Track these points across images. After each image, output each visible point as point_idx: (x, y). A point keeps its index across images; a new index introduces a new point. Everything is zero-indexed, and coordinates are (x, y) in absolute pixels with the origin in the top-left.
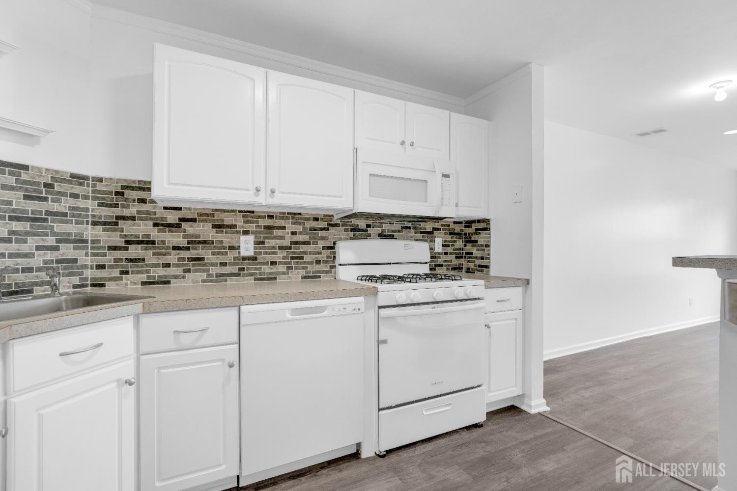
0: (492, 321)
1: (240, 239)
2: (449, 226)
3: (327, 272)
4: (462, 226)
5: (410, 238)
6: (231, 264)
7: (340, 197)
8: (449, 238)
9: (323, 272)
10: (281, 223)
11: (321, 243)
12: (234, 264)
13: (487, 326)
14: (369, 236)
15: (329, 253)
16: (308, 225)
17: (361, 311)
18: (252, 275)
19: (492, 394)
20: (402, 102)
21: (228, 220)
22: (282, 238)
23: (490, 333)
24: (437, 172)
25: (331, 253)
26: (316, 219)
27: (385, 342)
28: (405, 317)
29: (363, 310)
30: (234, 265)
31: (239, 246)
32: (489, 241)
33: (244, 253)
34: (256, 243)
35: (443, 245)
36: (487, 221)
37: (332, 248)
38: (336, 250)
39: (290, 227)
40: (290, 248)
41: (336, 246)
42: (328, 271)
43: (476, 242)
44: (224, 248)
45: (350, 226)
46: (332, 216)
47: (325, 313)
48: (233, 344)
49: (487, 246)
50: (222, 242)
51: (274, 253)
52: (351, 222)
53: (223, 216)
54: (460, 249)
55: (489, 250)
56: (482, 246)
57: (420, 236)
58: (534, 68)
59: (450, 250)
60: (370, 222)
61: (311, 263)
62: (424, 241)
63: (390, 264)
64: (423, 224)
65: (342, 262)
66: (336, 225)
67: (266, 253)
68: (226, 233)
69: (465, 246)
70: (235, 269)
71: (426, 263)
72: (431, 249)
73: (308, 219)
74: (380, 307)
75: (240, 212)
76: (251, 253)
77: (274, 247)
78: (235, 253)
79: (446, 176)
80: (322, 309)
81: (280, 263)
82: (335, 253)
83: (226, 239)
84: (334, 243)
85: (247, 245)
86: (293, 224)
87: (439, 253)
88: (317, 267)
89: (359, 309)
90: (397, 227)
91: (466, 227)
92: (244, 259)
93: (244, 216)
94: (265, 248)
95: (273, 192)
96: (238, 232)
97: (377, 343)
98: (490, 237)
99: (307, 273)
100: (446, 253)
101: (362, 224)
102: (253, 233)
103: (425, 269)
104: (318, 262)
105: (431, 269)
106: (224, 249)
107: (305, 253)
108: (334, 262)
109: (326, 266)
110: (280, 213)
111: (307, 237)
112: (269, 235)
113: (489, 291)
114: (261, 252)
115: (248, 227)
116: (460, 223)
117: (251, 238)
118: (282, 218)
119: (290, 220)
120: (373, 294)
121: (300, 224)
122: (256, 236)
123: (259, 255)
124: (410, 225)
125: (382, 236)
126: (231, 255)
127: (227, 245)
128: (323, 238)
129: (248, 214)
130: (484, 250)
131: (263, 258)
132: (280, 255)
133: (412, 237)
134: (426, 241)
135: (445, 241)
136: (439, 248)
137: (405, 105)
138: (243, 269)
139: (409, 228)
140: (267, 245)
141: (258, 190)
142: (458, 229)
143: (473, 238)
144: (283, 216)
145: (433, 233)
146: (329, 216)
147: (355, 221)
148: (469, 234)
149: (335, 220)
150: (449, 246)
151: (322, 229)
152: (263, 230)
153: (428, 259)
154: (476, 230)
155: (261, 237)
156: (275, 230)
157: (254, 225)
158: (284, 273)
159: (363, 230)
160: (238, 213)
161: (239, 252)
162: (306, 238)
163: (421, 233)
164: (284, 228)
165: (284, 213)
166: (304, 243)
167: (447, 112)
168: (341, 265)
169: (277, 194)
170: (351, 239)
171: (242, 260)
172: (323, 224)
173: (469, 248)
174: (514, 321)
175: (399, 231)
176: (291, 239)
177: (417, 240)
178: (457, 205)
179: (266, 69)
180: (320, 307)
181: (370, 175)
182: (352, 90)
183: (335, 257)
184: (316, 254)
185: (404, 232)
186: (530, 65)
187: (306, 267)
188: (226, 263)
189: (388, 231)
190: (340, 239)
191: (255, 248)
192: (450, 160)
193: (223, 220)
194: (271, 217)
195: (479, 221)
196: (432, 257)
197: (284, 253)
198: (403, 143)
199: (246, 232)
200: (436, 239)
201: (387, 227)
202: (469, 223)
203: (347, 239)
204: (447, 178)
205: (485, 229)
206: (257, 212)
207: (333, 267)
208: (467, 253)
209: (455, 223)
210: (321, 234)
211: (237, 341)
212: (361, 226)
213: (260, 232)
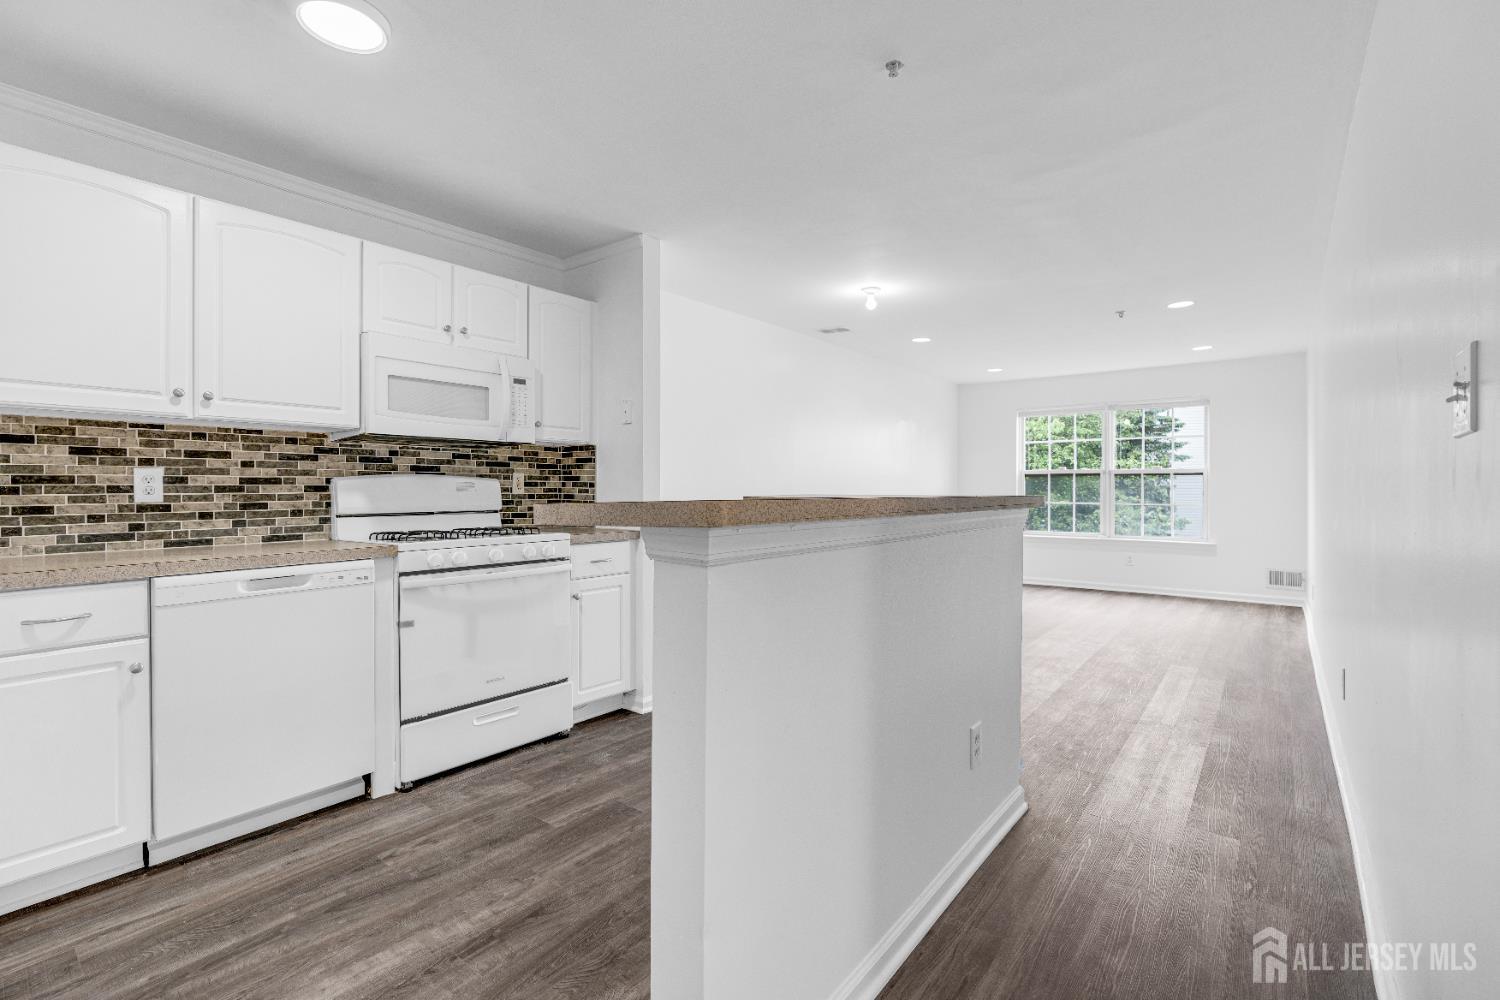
0: (583, 591)
1: (132, 473)
2: (536, 454)
3: (314, 529)
4: (558, 455)
5: (470, 474)
6: (111, 518)
7: (338, 409)
8: (535, 472)
9: (306, 529)
10: (224, 446)
11: (302, 481)
12: (121, 518)
13: (575, 597)
14: (395, 468)
15: (318, 497)
16: (275, 450)
17: (369, 580)
18: (160, 536)
19: (583, 692)
20: (447, 265)
21: (106, 440)
22: (222, 472)
23: (581, 607)
24: (504, 375)
25: (321, 498)
26: (292, 441)
27: (410, 624)
28: (443, 586)
29: (372, 578)
30: (120, 520)
31: (132, 487)
32: (594, 478)
33: (140, 498)
34: (169, 481)
35: (526, 484)
36: (590, 448)
37: (325, 489)
38: (332, 492)
39: (239, 453)
40: (241, 489)
41: (331, 486)
42: (318, 526)
43: (578, 478)
44: (99, 489)
45: (359, 454)
46: (324, 436)
47: (308, 585)
48: (136, 638)
49: (592, 485)
50: (92, 479)
51: (205, 498)
52: (361, 446)
53: (93, 431)
54: (555, 490)
55: (593, 492)
56: (585, 484)
57: (485, 470)
58: (645, 239)
59: (539, 490)
60: (397, 447)
61: (283, 514)
62: (494, 477)
63: (432, 513)
64: (491, 452)
65: (340, 512)
66: (332, 451)
67: (190, 498)
68: (101, 463)
69: (564, 485)
70: (122, 527)
71: (496, 512)
72: (504, 490)
73: (278, 441)
74: (401, 574)
75: (133, 425)
76: (158, 498)
77: (206, 488)
78: (123, 499)
79: (521, 382)
80: (304, 578)
81: (219, 515)
82: (329, 497)
83: (102, 473)
84: (328, 481)
85: (149, 485)
86: (247, 448)
87: (519, 496)
88: (294, 522)
89: (366, 578)
90: (447, 455)
91: (564, 456)
92: (142, 508)
93: (140, 434)
94: (186, 489)
95: (207, 398)
96: (130, 462)
97: (396, 627)
98: (594, 473)
99: (274, 531)
100: (531, 497)
101: (382, 450)
102: (161, 463)
103: (495, 521)
104: (297, 513)
105: (503, 522)
106: (98, 491)
107: (271, 497)
108: (327, 512)
109: (313, 519)
110: (219, 429)
111: (275, 470)
112: (196, 467)
113: (578, 548)
114: (179, 497)
115: (148, 453)
116: (555, 450)
117: (158, 473)
118: (224, 438)
119: (240, 443)
120: (389, 556)
121: (259, 448)
122: (167, 469)
123: (174, 501)
124: (468, 451)
125: (416, 470)
126: (113, 502)
127: (105, 485)
128: (306, 473)
129: (151, 431)
130: (587, 491)
131: (183, 507)
132: (219, 502)
133: (472, 471)
134: (497, 477)
135: (530, 478)
136: (519, 489)
137: (453, 268)
138: (140, 527)
139: (467, 457)
140: (190, 484)
141: (178, 395)
142: (551, 458)
143: (575, 472)
144: (225, 434)
145: (508, 465)
146: (318, 436)
147: (366, 446)
148: (569, 466)
149: (328, 443)
150: (536, 485)
151: (304, 458)
152: (183, 458)
153: (499, 506)
154: (578, 460)
155: (178, 470)
156: (207, 459)
157: (164, 450)
158: (226, 533)
159: (381, 460)
160: (128, 428)
161: (131, 498)
162: (273, 473)
163: (488, 464)
164: (227, 455)
165: (227, 430)
166: (267, 481)
167: (523, 286)
168: (340, 516)
169: (215, 401)
170: (360, 473)
171: (138, 511)
172: (308, 450)
173: (569, 487)
174: (618, 589)
175: (449, 462)
176: (242, 474)
177: (481, 476)
178: (537, 425)
179: (192, 196)
180: (301, 576)
181: (389, 376)
182: (357, 241)
183: (329, 505)
184: (292, 499)
185: (459, 464)
186: (640, 236)
187: (273, 522)
188: (103, 516)
189: (429, 461)
190: (340, 474)
191: (166, 490)
192: (528, 358)
193: (95, 441)
194: (200, 436)
195: (581, 448)
196: (504, 503)
197: (228, 498)
198: (448, 329)
199: (148, 462)
200: (515, 475)
201: (428, 455)
202: (569, 450)
203: (353, 474)
204: (522, 386)
205: (589, 460)
206: (171, 426)
207: (327, 520)
208: (566, 496)
209: (546, 449)
210: (301, 465)
211: (146, 633)
212: (379, 454)
213: (176, 462)
